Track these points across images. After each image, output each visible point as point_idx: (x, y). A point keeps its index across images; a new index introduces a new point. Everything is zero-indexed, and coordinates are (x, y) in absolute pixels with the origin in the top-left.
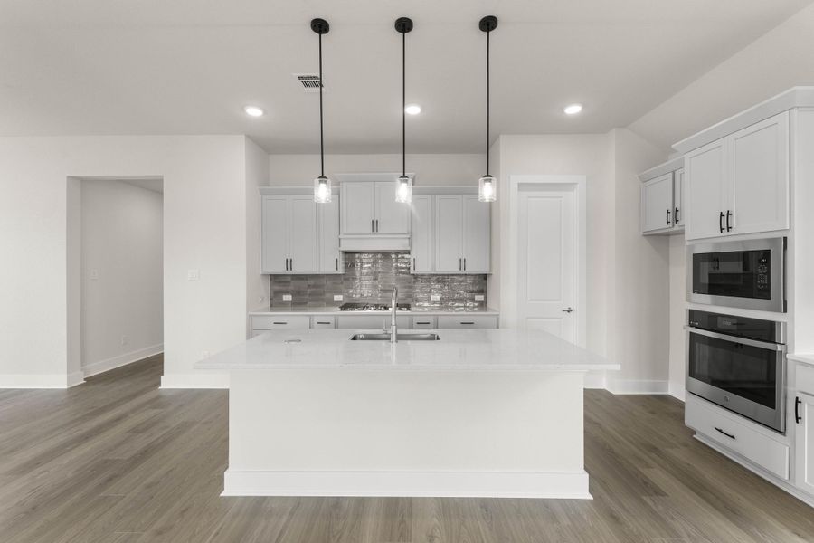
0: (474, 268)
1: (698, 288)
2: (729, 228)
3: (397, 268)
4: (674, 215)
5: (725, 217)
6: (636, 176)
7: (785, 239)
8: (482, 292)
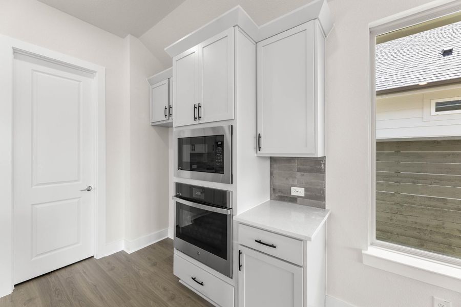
1: (181, 166)
2: (199, 117)
4: (169, 111)
5: (198, 108)
6: (147, 79)
7: (232, 126)
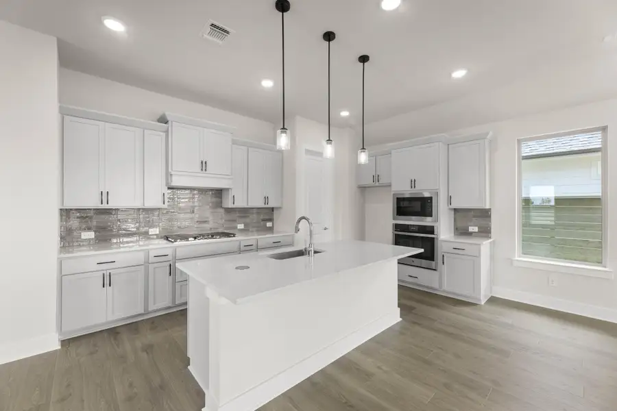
0: (270, 204)
2: (415, 187)
4: (377, 178)
5: (413, 182)
7: (437, 192)
8: (271, 220)
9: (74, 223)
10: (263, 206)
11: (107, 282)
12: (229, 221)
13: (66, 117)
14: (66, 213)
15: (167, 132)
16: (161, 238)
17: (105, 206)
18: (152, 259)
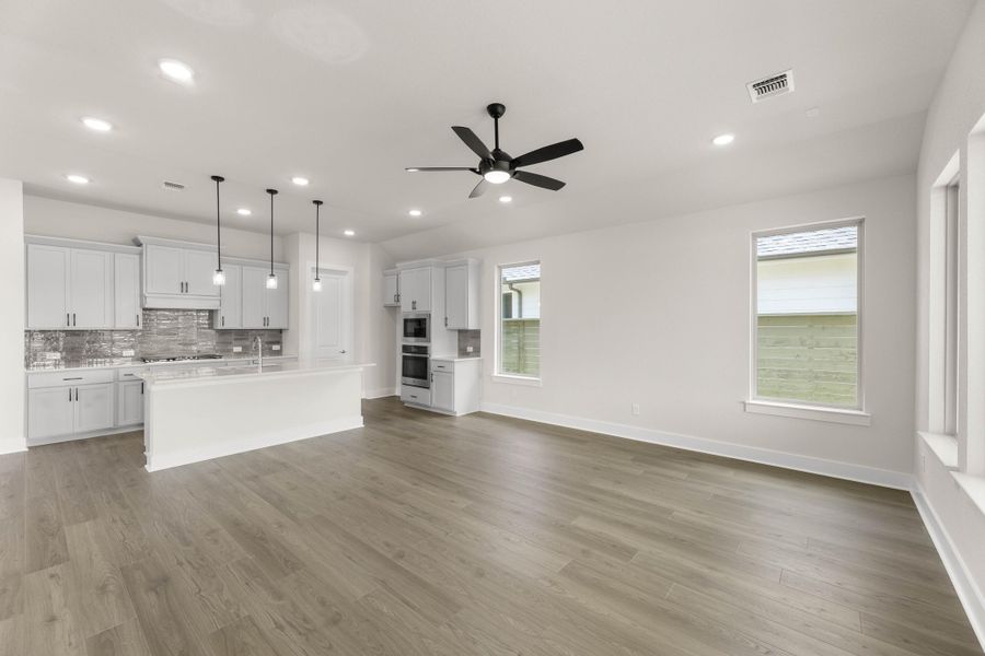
0: (273, 325)
2: (415, 308)
3: (198, 324)
4: (398, 298)
5: (414, 303)
6: (381, 272)
7: (430, 315)
8: (278, 343)
9: (37, 344)
10: (263, 327)
11: (74, 397)
12: (223, 343)
13: (30, 246)
14: (29, 334)
15: (141, 254)
16: (138, 360)
17: (71, 327)
18: (122, 377)
